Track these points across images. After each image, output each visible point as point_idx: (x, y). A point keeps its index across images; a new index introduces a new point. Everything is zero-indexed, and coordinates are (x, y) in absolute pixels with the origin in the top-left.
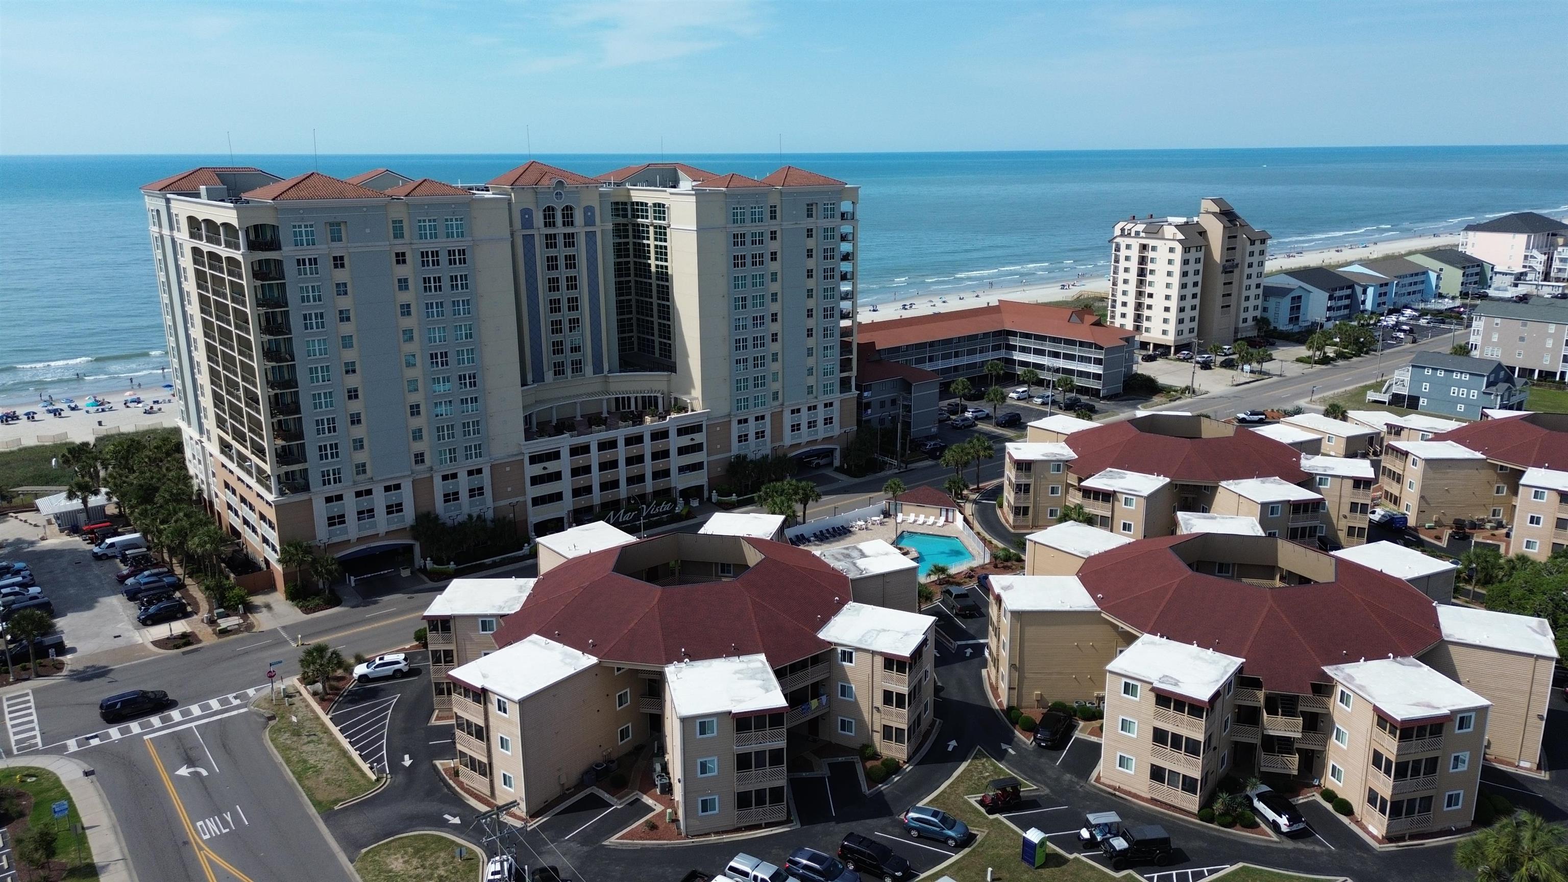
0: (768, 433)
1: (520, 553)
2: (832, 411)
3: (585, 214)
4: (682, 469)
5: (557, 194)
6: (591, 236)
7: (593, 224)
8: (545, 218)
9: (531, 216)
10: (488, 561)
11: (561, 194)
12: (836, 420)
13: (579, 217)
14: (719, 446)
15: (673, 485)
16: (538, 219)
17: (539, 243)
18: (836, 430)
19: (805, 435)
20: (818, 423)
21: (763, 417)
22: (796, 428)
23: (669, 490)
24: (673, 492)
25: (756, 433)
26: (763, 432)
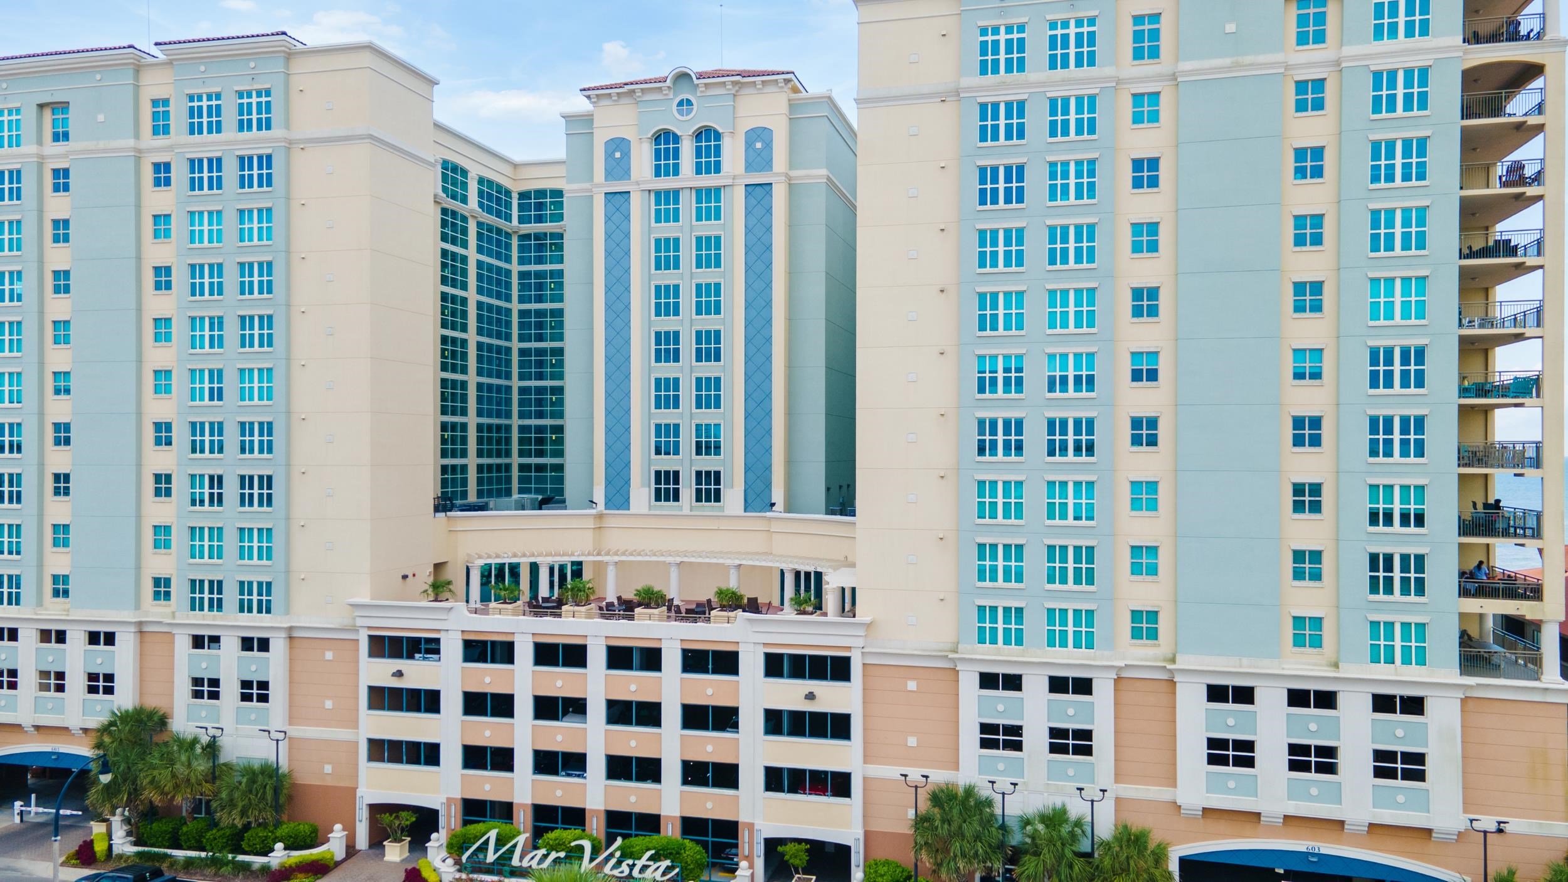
0: (1103, 742)
1: (257, 862)
2: (1420, 736)
3: (749, 145)
4: (776, 780)
5: (680, 103)
6: (759, 193)
7: (768, 165)
8: (658, 157)
9: (626, 154)
10: (182, 855)
11: (689, 103)
12: (1442, 773)
13: (733, 154)
14: (912, 741)
15: (743, 818)
16: (642, 159)
17: (639, 208)
18: (1441, 807)
19: (1274, 788)
20: (1342, 762)
21: (1083, 687)
22: (1233, 753)
23: (729, 829)
24: (744, 836)
25: (1055, 733)
26: (1087, 735)
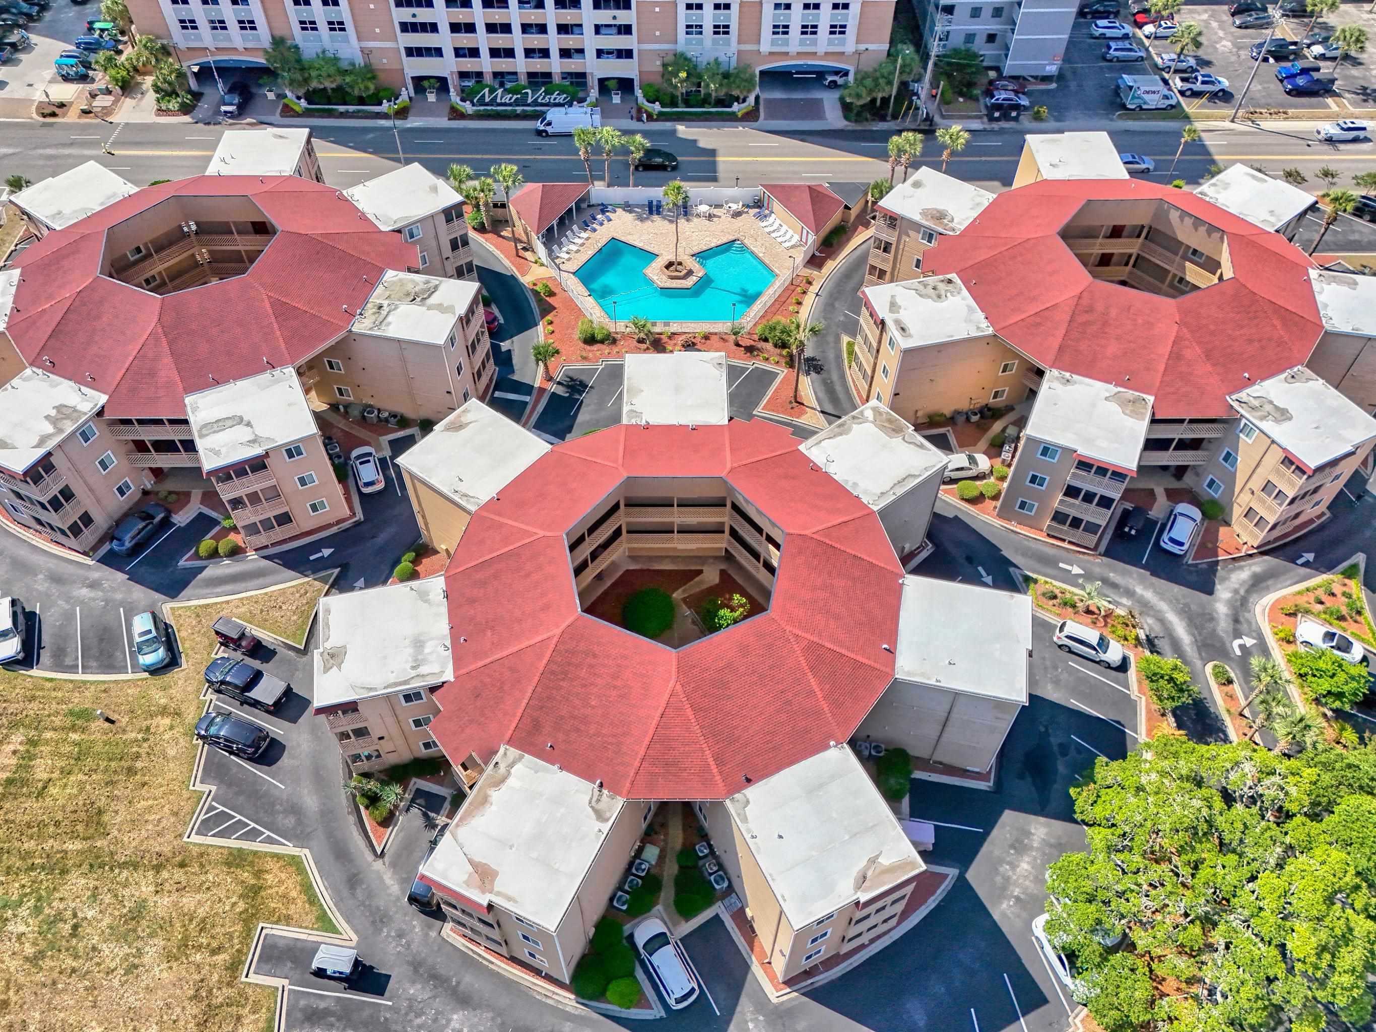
0: (734, 29)
1: (376, 109)
2: (846, 17)
4: (601, 53)
10: (342, 108)
12: (851, 31)
14: (658, 33)
15: (588, 70)
18: (849, 43)
19: (795, 42)
20: (819, 30)
21: (727, 6)
22: (782, 30)
23: (583, 75)
24: (589, 78)
25: (716, 27)
26: (727, 27)
